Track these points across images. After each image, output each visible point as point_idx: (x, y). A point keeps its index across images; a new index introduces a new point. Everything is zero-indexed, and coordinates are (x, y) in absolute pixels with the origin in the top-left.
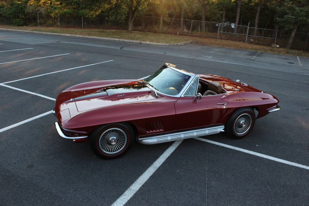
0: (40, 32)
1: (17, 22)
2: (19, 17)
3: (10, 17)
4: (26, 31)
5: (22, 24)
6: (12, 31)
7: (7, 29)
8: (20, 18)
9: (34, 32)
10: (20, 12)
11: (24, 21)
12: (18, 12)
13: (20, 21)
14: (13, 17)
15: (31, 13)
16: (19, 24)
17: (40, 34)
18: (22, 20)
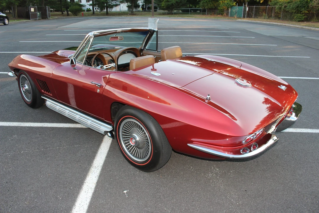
0: (309, 28)
1: (299, 17)
2: (302, 11)
3: (293, 12)
4: (298, 26)
5: (303, 19)
6: (285, 26)
7: (281, 24)
8: (303, 13)
9: (304, 27)
10: (304, 7)
11: (307, 17)
12: (301, 7)
13: (302, 16)
14: (295, 13)
15: (316, 7)
16: (299, 19)
17: (309, 29)
18: (304, 16)
